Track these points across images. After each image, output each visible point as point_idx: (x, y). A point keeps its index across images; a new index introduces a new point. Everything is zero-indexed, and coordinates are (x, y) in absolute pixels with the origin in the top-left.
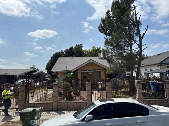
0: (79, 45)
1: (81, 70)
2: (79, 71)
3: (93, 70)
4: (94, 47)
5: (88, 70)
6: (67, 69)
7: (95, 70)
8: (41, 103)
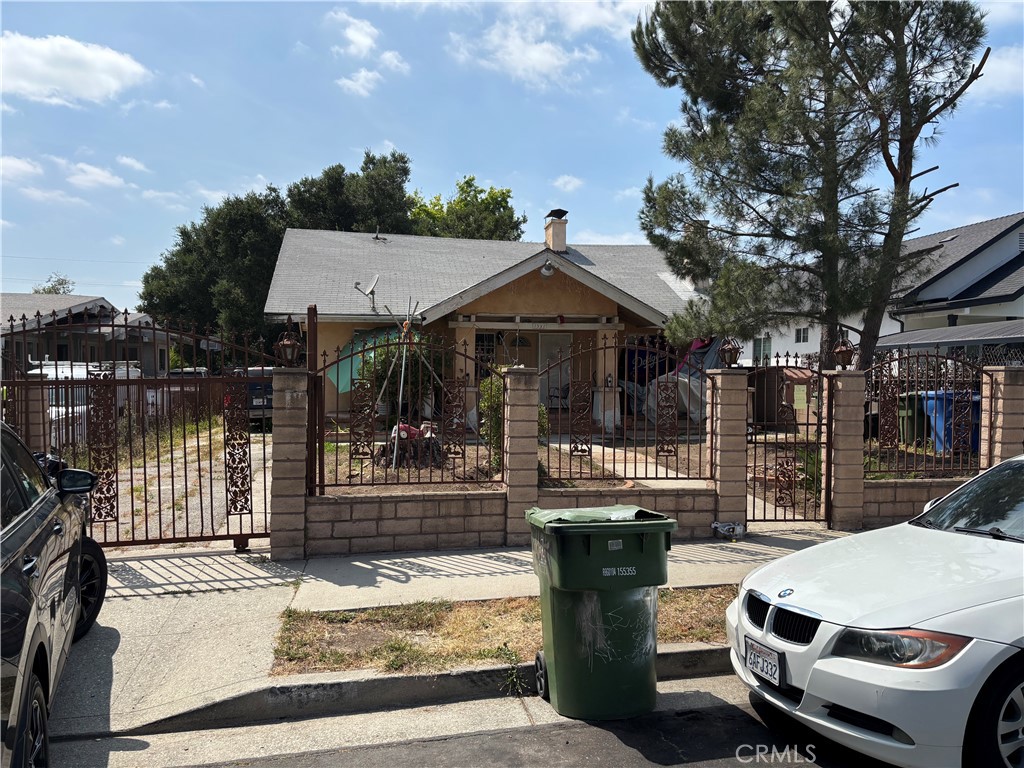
0: (384, 160)
1: (479, 319)
2: (467, 325)
3: (552, 320)
4: (469, 183)
5: (524, 320)
6: (374, 309)
7: (563, 320)
8: (425, 499)
